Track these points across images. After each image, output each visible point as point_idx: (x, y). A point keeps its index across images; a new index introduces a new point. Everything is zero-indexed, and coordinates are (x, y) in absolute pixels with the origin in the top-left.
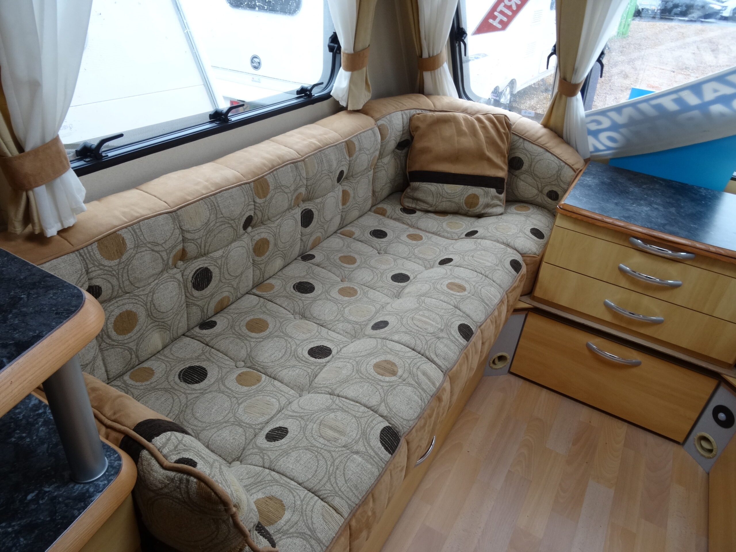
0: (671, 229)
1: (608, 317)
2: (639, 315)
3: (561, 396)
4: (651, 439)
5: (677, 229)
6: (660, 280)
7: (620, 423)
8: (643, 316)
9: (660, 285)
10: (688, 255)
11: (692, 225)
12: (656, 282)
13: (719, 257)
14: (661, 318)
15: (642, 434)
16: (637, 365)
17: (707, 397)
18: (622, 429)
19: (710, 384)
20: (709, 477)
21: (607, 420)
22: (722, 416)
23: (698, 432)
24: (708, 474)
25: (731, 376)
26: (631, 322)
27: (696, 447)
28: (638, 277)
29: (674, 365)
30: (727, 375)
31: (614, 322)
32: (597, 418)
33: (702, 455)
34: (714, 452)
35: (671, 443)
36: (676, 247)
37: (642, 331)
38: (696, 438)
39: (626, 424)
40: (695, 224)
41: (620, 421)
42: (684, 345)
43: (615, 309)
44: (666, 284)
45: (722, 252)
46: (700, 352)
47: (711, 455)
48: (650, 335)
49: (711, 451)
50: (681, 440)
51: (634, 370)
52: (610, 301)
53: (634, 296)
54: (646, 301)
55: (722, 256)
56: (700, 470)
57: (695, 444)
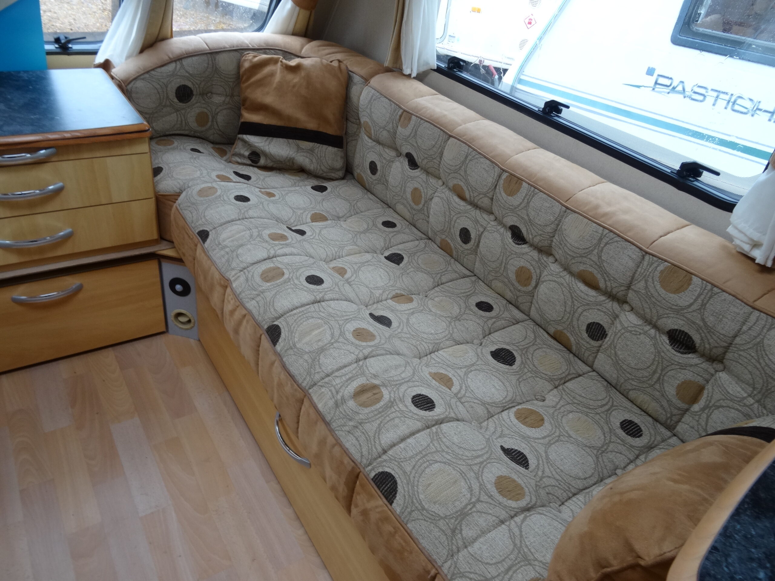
0: (11, 128)
1: (13, 259)
2: (45, 239)
3: (28, 370)
4: (140, 346)
5: (19, 127)
6: (40, 190)
7: (105, 352)
8: (51, 237)
9: (43, 196)
10: (49, 151)
11: (32, 117)
12: (36, 195)
13: (78, 141)
14: (69, 230)
15: (129, 349)
16: (80, 289)
17: (158, 279)
18: (109, 356)
19: (152, 266)
20: (201, 343)
21: (91, 358)
22: (179, 287)
23: (171, 314)
24: (199, 340)
25: (164, 250)
26: (41, 250)
27: (178, 326)
28: (13, 198)
29: (113, 269)
30: (160, 250)
31: (23, 260)
32: (78, 364)
33: (187, 329)
34: (192, 321)
35: (158, 337)
36: (31, 147)
37: (60, 252)
38: (173, 319)
39: (110, 349)
40: (35, 114)
41: (103, 350)
42: (108, 244)
43: (15, 245)
44: (47, 192)
45: (78, 134)
46: (125, 243)
47: (192, 325)
48: (71, 252)
49: (189, 321)
50: (163, 329)
51: (81, 296)
52: (3, 240)
53: (25, 222)
54: (41, 220)
55: (82, 139)
56: (192, 341)
57: (175, 325)
